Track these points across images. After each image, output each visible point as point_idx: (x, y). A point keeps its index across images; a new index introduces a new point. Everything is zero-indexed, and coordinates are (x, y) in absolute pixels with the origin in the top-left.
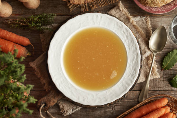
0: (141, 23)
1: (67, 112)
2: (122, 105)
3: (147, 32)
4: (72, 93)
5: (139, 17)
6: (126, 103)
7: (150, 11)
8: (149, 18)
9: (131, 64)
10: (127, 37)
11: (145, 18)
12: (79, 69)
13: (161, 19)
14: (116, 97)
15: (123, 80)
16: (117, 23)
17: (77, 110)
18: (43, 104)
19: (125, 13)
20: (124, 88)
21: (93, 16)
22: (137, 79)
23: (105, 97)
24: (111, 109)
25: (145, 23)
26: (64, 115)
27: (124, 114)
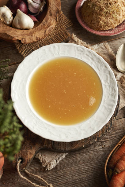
0: (100, 50)
1: (50, 165)
2: (112, 139)
3: (110, 57)
4: (50, 132)
5: (97, 45)
6: (115, 135)
7: (106, 34)
8: (107, 43)
9: (107, 84)
10: (92, 59)
11: (102, 44)
12: (50, 107)
13: (120, 41)
14: (103, 122)
15: (104, 103)
16: (77, 48)
17: (61, 158)
18: (19, 160)
19: (81, 43)
20: (107, 111)
21: (50, 48)
22: (118, 101)
23: (90, 127)
24: (101, 147)
25: (105, 49)
26: (47, 169)
27: (117, 145)
